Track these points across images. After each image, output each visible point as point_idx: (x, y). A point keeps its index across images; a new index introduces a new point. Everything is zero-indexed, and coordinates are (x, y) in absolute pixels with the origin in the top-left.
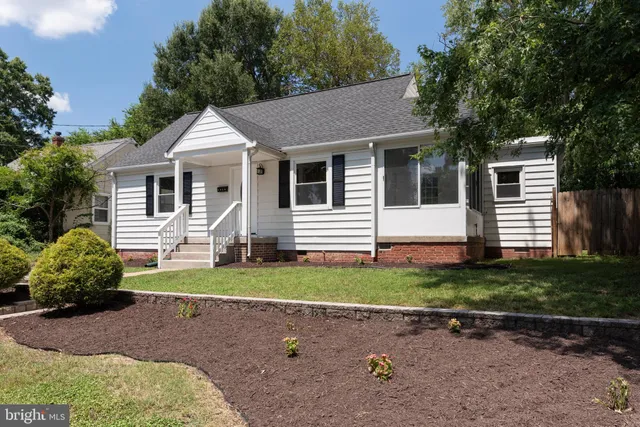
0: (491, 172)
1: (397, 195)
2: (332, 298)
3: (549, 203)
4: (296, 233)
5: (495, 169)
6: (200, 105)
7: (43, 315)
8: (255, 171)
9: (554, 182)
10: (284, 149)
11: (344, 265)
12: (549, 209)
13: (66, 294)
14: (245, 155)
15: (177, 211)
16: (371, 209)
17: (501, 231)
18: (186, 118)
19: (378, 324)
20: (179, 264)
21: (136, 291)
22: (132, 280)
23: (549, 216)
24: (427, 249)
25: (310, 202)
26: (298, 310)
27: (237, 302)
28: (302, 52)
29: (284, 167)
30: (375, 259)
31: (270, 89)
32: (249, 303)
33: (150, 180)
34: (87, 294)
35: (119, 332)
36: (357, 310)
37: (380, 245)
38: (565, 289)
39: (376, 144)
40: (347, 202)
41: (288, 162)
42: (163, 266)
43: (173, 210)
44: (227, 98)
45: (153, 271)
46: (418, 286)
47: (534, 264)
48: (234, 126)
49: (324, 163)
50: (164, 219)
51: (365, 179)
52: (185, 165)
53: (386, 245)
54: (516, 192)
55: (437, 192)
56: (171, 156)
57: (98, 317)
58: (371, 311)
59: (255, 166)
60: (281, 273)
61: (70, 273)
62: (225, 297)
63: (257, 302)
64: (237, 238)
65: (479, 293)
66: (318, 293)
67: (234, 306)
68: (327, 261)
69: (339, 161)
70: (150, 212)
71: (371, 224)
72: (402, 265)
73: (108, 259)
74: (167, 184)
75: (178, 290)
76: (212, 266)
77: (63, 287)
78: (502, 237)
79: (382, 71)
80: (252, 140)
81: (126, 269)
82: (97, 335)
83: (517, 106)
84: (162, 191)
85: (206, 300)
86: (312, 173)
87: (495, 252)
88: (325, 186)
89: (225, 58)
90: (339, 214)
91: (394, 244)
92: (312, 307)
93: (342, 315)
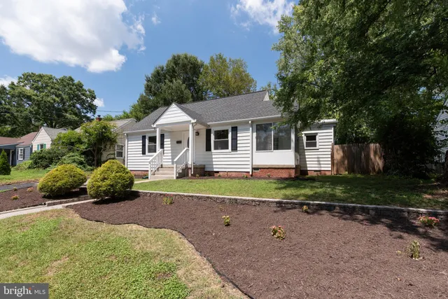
0: (303, 135)
1: (262, 146)
2: (239, 194)
3: (330, 150)
4: (214, 163)
5: (305, 134)
6: (167, 104)
7: (95, 203)
8: (195, 134)
9: (332, 140)
10: (209, 123)
11: (239, 178)
12: (330, 153)
13: (106, 193)
14: (191, 126)
15: (158, 152)
16: (250, 152)
17: (307, 163)
18: (161, 109)
19: (265, 208)
20: (160, 177)
21: (140, 191)
22: (138, 185)
23: (330, 156)
24: (276, 171)
26: (223, 201)
27: (192, 196)
28: (213, 80)
29: (208, 132)
30: (252, 175)
31: (198, 97)
32: (198, 197)
33: (144, 138)
34: (116, 192)
35: (134, 212)
36: (253, 201)
37: (254, 169)
39: (252, 122)
40: (238, 149)
41: (210, 130)
42: (151, 178)
43: (155, 152)
44: (181, 101)
45: (146, 181)
46: (276, 189)
47: (321, 178)
48: (185, 112)
49: (227, 131)
50: (152, 156)
51: (247, 138)
52: (161, 131)
53: (257, 169)
54: (315, 145)
55: (280, 144)
56: (155, 126)
57: (122, 204)
58: (260, 201)
59: (195, 131)
60: (210, 182)
61: (108, 182)
62: (186, 194)
63: (202, 197)
64: (186, 165)
65: (308, 191)
66: (231, 192)
67: (190, 198)
68: (229, 176)
69: (235, 129)
70: (144, 153)
71: (250, 159)
72: (264, 178)
73: (127, 175)
74: (153, 139)
75: (161, 190)
76: (175, 178)
77: (104, 189)
78: (308, 166)
79: (249, 90)
80: (194, 119)
81: (135, 180)
82: (123, 213)
83: (329, 102)
84: (150, 143)
85: (176, 195)
86: (222, 135)
87: (305, 172)
88: (228, 141)
89: (178, 83)
90: (235, 154)
91: (260, 168)
92: (230, 199)
93: (245, 203)
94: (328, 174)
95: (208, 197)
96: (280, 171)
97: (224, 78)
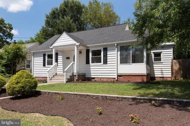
0: (152, 53)
1: (124, 60)
2: (108, 93)
3: (170, 63)
4: (92, 72)
5: (153, 53)
6: (60, 33)
7: (11, 99)
8: (78, 52)
9: (172, 57)
10: (88, 46)
12: (170, 65)
13: (19, 92)
14: (76, 47)
15: (54, 65)
16: (116, 65)
17: (155, 72)
18: (56, 36)
19: (126, 102)
20: (55, 81)
21: (41, 91)
22: (40, 87)
23: (170, 67)
24: (134, 77)
26: (97, 98)
27: (76, 94)
28: (91, 17)
29: (88, 51)
30: (117, 80)
31: (81, 27)
32: (80, 95)
33: (44, 55)
34: (25, 91)
35: (38, 105)
36: (118, 98)
37: (118, 76)
39: (117, 44)
40: (108, 62)
42: (49, 82)
43: (52, 64)
44: (69, 31)
45: (46, 84)
47: (164, 82)
48: (72, 38)
49: (100, 50)
50: (49, 67)
51: (114, 55)
52: (56, 50)
53: (121, 76)
54: (160, 60)
56: (52, 47)
57: (29, 99)
58: (122, 98)
60: (88, 85)
61: (20, 85)
62: (72, 93)
63: (83, 95)
64: (73, 73)
66: (103, 92)
67: (75, 96)
68: (102, 81)
69: (105, 50)
70: (44, 65)
71: (116, 69)
72: (126, 82)
73: (33, 80)
74: (50, 56)
75: (56, 90)
76: (65, 82)
77: (18, 89)
78: (155, 74)
79: (115, 23)
80: (78, 43)
81: (38, 83)
82: (30, 106)
83: (169, 31)
84: (48, 59)
85: (65, 94)
86: (97, 53)
87: (153, 78)
88: (101, 57)
89: (67, 18)
90: (105, 66)
91: (123, 76)
92: (102, 96)
93: (112, 99)
94: (169, 79)
95: (87, 95)
96: (137, 77)
97: (98, 16)
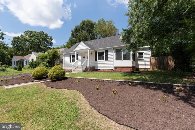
0: (137, 53)
1: (118, 58)
2: (105, 78)
3: (149, 59)
4: (98, 66)
5: (138, 53)
6: (80, 41)
7: (51, 81)
8: (90, 54)
9: (150, 55)
10: (96, 49)
11: (108, 72)
12: (149, 61)
13: (55, 77)
14: (88, 51)
15: (76, 61)
16: (113, 61)
17: (139, 65)
18: (77, 44)
19: (114, 83)
20: (76, 71)
21: (68, 77)
22: (67, 75)
24: (124, 69)
25: (101, 60)
26: (99, 81)
27: (87, 79)
28: (99, 30)
29: (96, 53)
30: (114, 71)
31: (93, 38)
32: (89, 79)
33: (70, 56)
34: (59, 77)
35: (65, 84)
36: (110, 81)
38: (153, 77)
39: (114, 48)
40: (108, 60)
42: (73, 72)
44: (85, 40)
45: (71, 73)
46: (122, 76)
47: (146, 72)
48: (86, 45)
49: (104, 52)
50: (73, 63)
51: (112, 55)
52: (77, 53)
53: (116, 68)
54: (142, 57)
55: (126, 57)
56: (74, 51)
57: (61, 81)
58: (113, 81)
59: (90, 53)
60: (95, 73)
61: (56, 73)
62: (85, 78)
64: (87, 67)
65: (135, 78)
66: (103, 77)
68: (104, 71)
69: (107, 52)
70: (70, 62)
71: (113, 64)
72: (118, 72)
73: (63, 71)
74: (74, 56)
75: (76, 77)
76: (82, 72)
79: (115, 34)
80: (90, 48)
81: (66, 72)
82: (61, 85)
83: (143, 40)
84: (73, 58)
85: (81, 78)
86: (101, 54)
87: (138, 69)
88: (104, 56)
89: (84, 32)
90: (107, 62)
91: (117, 68)
92: (101, 80)
93: (107, 82)
94: (149, 70)
95: (93, 79)
96: (126, 69)
97: (104, 29)
